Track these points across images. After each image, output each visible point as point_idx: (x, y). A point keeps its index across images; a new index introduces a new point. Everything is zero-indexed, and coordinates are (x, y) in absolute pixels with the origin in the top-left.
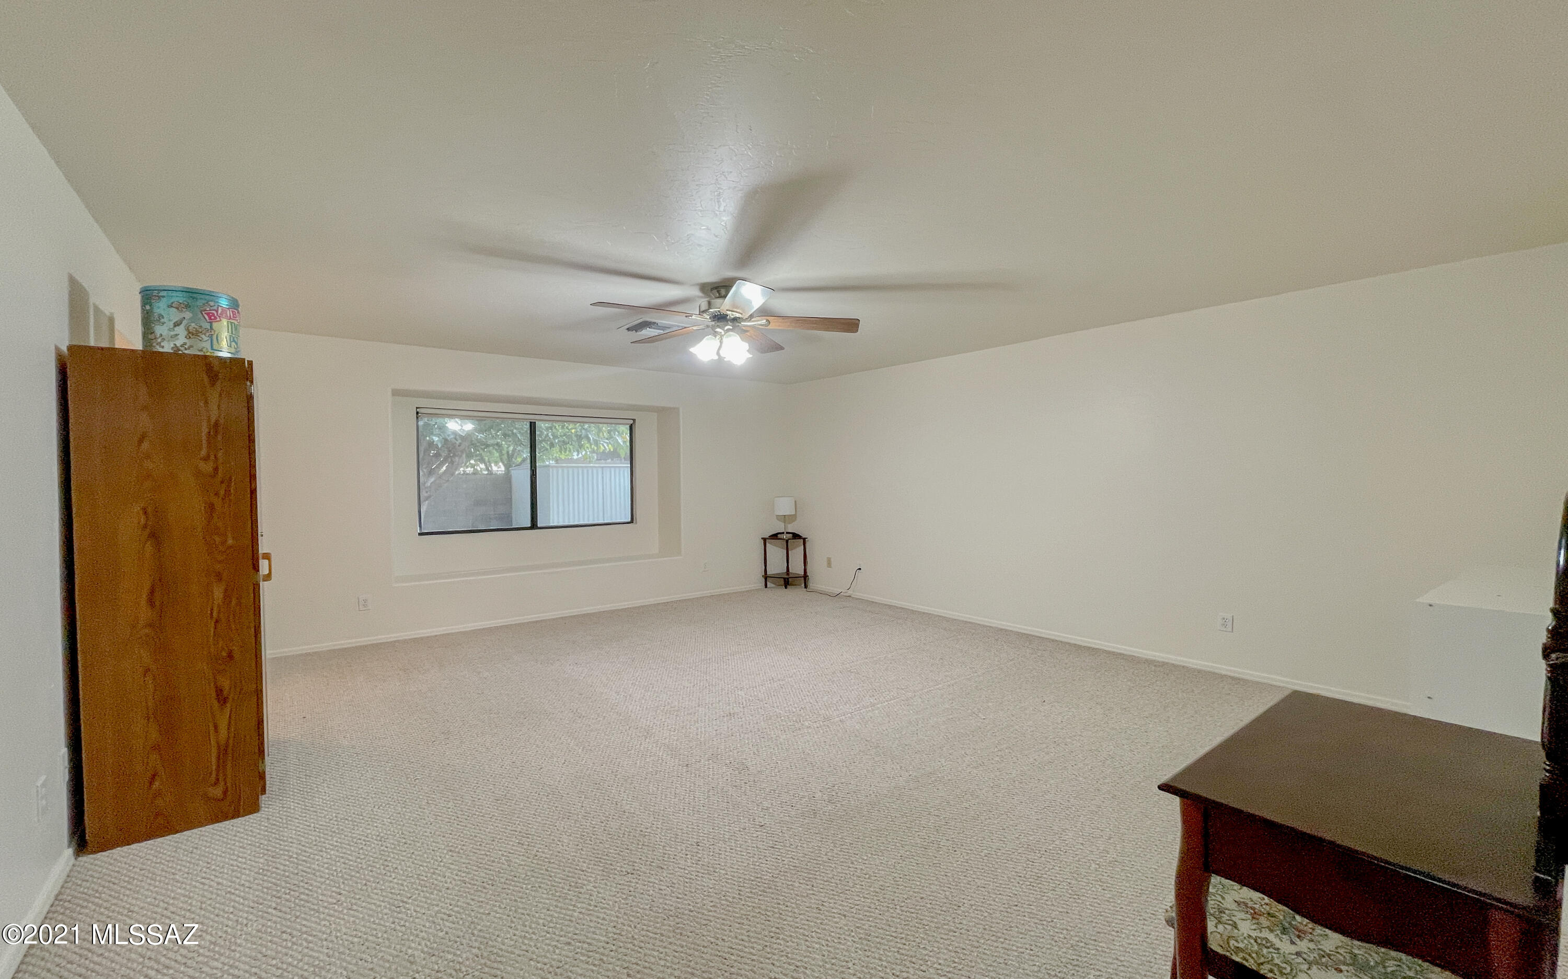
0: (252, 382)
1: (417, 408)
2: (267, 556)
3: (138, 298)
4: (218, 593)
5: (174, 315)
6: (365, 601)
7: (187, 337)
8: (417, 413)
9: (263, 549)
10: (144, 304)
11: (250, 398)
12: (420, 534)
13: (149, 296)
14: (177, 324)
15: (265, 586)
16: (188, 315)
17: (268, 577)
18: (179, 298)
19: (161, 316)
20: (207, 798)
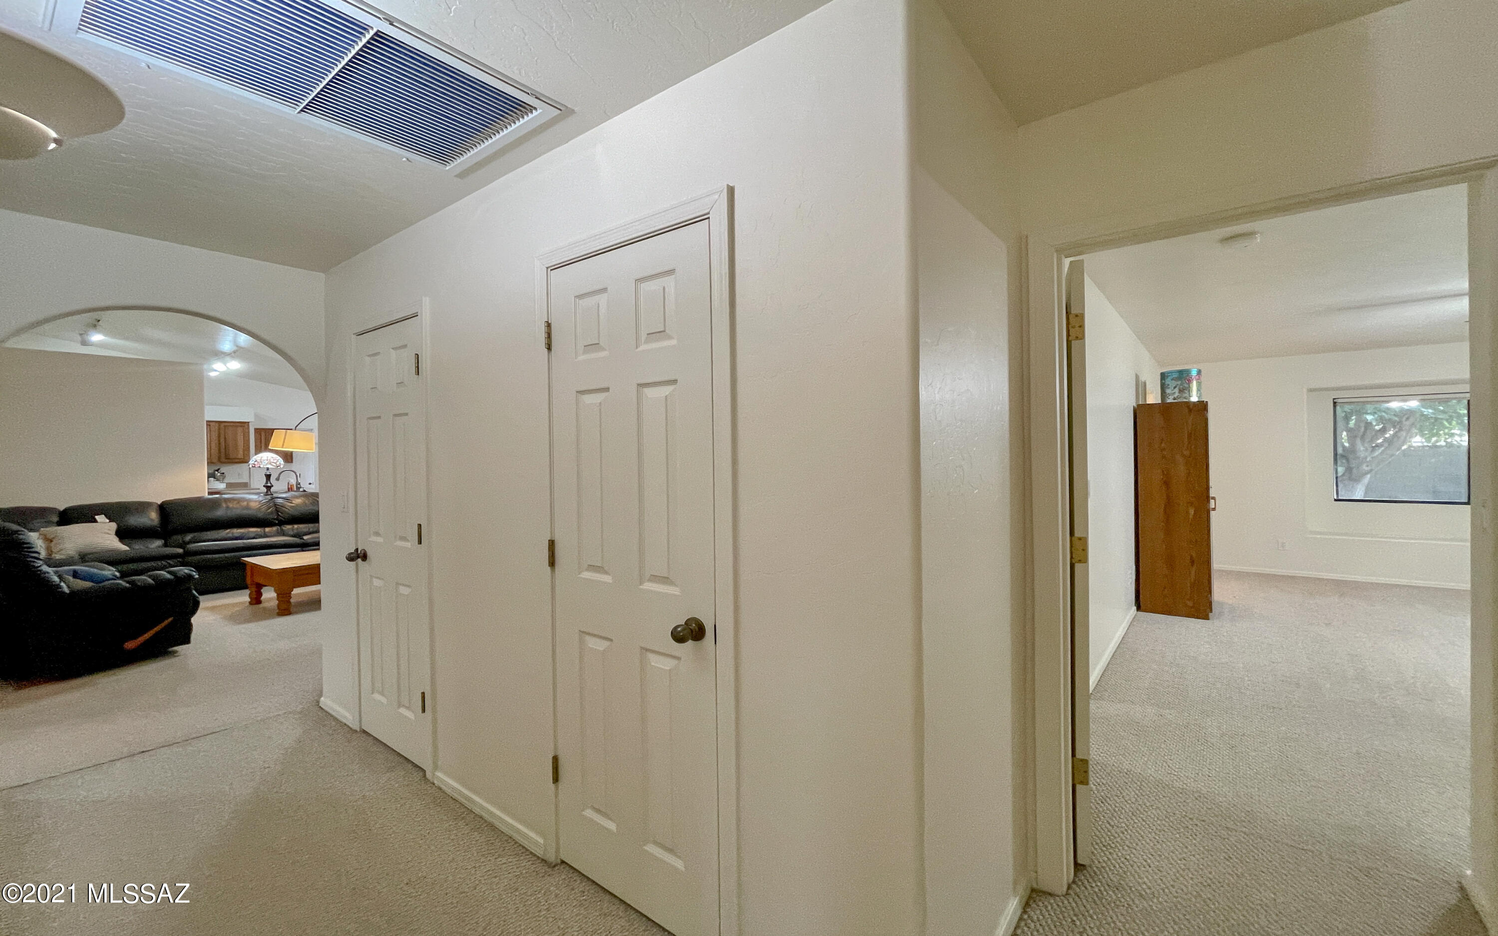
0: (1207, 411)
1: (1334, 399)
2: (1214, 498)
3: (1159, 377)
4: (1192, 512)
5: (1174, 383)
6: (1283, 543)
7: (1179, 393)
8: (1335, 403)
9: (1212, 494)
10: (1161, 380)
11: (1207, 419)
12: (1336, 500)
13: (1163, 376)
14: (1175, 388)
15: (1212, 513)
16: (1179, 383)
17: (1214, 509)
18: (1176, 375)
19: (1168, 385)
20: (1186, 605)
